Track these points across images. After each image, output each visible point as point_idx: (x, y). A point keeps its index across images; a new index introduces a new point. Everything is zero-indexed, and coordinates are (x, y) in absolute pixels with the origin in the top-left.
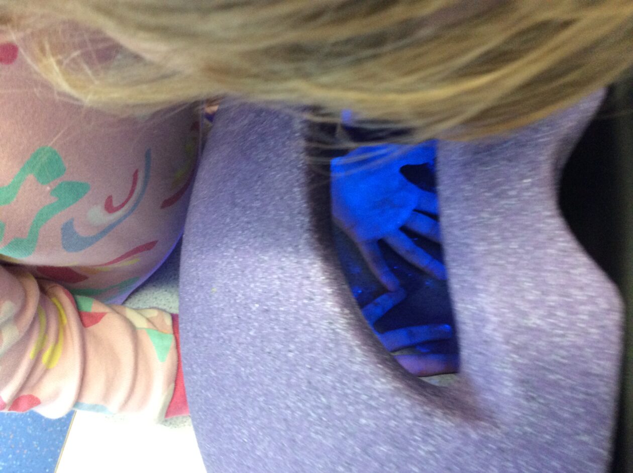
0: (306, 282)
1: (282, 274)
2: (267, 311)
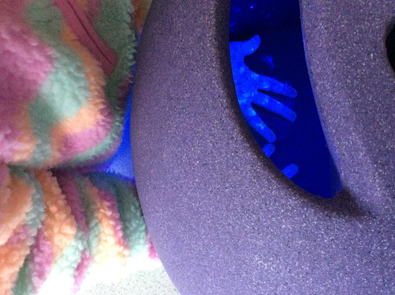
0: (231, 142)
1: (212, 139)
2: (205, 164)
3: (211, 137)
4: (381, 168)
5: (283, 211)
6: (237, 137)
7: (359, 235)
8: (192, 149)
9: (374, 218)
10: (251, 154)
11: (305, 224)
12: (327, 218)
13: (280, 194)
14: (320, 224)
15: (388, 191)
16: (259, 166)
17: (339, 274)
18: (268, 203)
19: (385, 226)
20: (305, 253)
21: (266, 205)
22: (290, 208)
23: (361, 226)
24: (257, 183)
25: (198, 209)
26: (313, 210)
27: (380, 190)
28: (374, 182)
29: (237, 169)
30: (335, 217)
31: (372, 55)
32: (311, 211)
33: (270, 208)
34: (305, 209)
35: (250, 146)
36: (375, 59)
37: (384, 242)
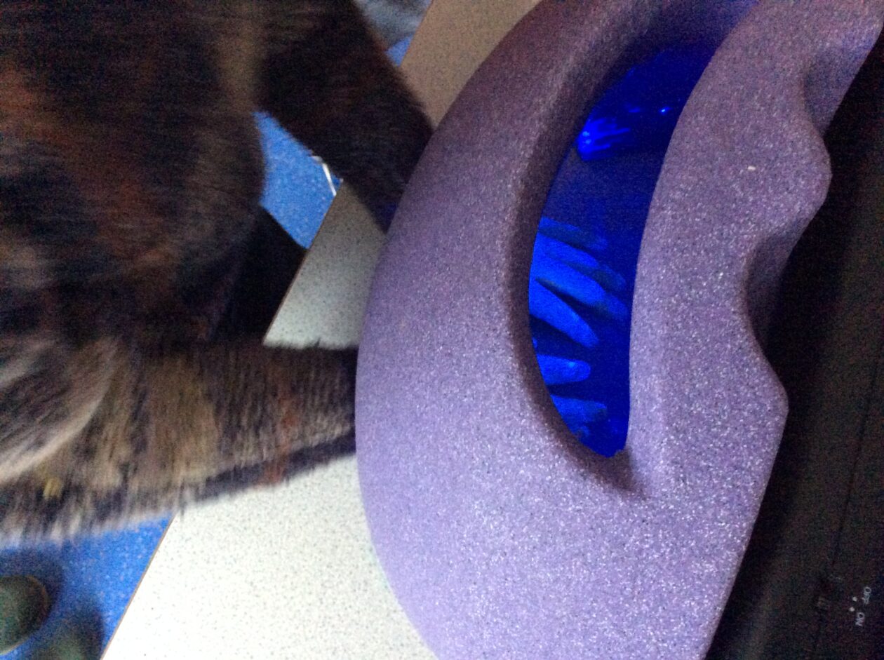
1: (470, 321)
2: (450, 354)
3: (469, 319)
4: (674, 435)
5: (527, 450)
6: (501, 329)
7: (616, 515)
8: (440, 328)
9: (644, 499)
10: (512, 361)
11: (550, 477)
12: (581, 479)
13: (530, 426)
14: (568, 483)
15: (673, 468)
16: (517, 379)
17: (576, 562)
18: (512, 434)
19: (654, 516)
20: (539, 517)
21: (509, 435)
22: (537, 450)
23: (621, 504)
24: (506, 402)
25: (422, 414)
26: (565, 462)
27: (663, 464)
28: (658, 451)
29: (487, 375)
30: (592, 481)
31: (721, 274)
32: (562, 462)
33: (513, 442)
34: (557, 457)
35: (515, 348)
36: (722, 282)
37: (647, 538)
